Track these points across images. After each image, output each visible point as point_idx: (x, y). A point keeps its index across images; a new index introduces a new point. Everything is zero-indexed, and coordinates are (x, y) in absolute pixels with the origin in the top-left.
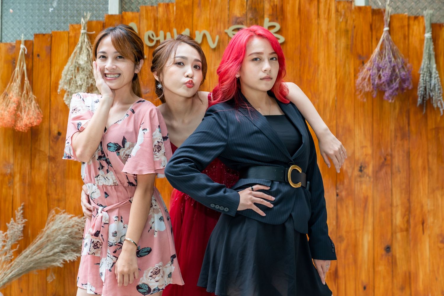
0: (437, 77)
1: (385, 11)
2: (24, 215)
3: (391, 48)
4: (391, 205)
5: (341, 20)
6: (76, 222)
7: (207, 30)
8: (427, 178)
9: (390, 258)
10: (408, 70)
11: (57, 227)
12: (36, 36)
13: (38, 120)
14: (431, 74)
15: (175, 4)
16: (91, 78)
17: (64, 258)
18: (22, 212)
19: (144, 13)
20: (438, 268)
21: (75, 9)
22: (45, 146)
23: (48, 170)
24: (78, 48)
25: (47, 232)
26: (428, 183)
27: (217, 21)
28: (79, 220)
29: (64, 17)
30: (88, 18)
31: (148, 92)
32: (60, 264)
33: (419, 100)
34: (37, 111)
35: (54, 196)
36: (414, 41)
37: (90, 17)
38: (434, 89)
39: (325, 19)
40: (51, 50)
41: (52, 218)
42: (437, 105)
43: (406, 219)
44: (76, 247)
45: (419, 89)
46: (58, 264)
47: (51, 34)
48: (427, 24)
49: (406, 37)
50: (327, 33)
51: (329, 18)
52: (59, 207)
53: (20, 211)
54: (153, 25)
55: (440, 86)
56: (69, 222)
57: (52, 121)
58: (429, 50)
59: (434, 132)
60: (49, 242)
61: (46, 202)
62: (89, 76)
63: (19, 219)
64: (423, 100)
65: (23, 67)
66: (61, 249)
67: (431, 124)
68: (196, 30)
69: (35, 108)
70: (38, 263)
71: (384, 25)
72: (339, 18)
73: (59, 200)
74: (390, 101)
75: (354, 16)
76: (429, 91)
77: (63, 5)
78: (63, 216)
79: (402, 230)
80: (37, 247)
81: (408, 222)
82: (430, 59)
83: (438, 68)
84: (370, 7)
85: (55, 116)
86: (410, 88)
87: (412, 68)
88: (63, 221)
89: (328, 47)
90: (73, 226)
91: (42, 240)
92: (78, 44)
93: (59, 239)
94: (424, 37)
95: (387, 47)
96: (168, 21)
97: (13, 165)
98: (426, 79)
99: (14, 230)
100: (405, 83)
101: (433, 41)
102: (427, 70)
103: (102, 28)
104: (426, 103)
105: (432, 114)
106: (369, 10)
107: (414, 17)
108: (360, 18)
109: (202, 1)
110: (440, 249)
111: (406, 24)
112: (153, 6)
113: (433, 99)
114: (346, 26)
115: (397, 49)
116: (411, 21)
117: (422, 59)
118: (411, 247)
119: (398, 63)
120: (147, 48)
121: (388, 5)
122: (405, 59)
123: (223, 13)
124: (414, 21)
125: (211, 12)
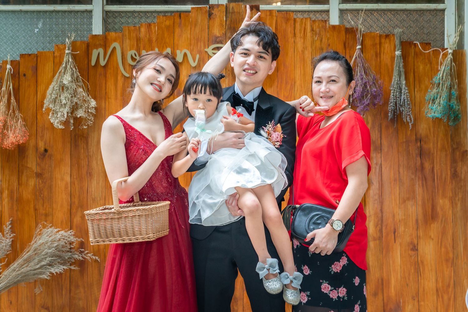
0: (407, 93)
1: (357, 30)
2: (13, 230)
3: (363, 65)
5: (316, 39)
6: (63, 236)
7: (188, 49)
8: (398, 188)
10: (379, 87)
11: (44, 241)
12: (22, 56)
13: (24, 138)
14: (401, 89)
15: (156, 24)
16: (75, 96)
17: (51, 271)
18: (10, 226)
19: (127, 33)
20: (409, 274)
21: (60, 29)
22: (32, 162)
23: (35, 186)
24: (63, 67)
25: (34, 246)
26: (399, 194)
27: (198, 40)
28: (66, 234)
29: (49, 37)
30: (73, 38)
32: (47, 277)
33: (390, 115)
34: (24, 129)
35: (42, 211)
36: (385, 58)
37: (75, 38)
38: (404, 104)
39: (301, 37)
40: (37, 69)
41: (39, 232)
42: (406, 120)
43: (378, 228)
44: (63, 260)
45: (390, 104)
46: (45, 276)
47: (37, 54)
48: (397, 42)
49: (378, 55)
50: (303, 52)
51: (305, 36)
52: (46, 221)
53: (8, 226)
54: (136, 45)
55: (409, 101)
56: (56, 236)
57: (39, 138)
58: (399, 67)
59: (404, 145)
60: (37, 255)
61: (34, 217)
62: (73, 95)
63: (7, 233)
64: (394, 115)
65: (9, 86)
66: (48, 262)
67: (402, 138)
68: (178, 49)
69: (21, 126)
70: (25, 276)
71: (357, 43)
72: (314, 37)
73: (46, 215)
75: (328, 35)
76: (399, 106)
77: (48, 26)
78: (50, 230)
79: (375, 239)
80: (24, 260)
81: (381, 231)
82: (400, 76)
83: (407, 84)
84: (344, 26)
85: (42, 133)
86: (381, 103)
87: (383, 84)
88: (50, 235)
89: (304, 65)
90: (59, 240)
91: (29, 253)
92: (63, 64)
93: (46, 253)
94: (395, 54)
95: (359, 65)
96: (150, 41)
97: (1, 181)
98: (396, 95)
99: (3, 244)
100: (376, 99)
101: (403, 59)
102: (397, 86)
103: (86, 48)
104: (396, 117)
105: (403, 128)
106: (342, 29)
107: (386, 35)
108: (334, 36)
109: (183, 21)
110: (411, 256)
111: (378, 42)
112: (136, 26)
113: (403, 114)
114: (321, 44)
115: (369, 67)
116: (382, 39)
117: (393, 76)
118: (384, 255)
119: (369, 80)
120: (130, 67)
121: (360, 24)
122: (376, 76)
123: (203, 33)
124: (386, 39)
125: (192, 32)
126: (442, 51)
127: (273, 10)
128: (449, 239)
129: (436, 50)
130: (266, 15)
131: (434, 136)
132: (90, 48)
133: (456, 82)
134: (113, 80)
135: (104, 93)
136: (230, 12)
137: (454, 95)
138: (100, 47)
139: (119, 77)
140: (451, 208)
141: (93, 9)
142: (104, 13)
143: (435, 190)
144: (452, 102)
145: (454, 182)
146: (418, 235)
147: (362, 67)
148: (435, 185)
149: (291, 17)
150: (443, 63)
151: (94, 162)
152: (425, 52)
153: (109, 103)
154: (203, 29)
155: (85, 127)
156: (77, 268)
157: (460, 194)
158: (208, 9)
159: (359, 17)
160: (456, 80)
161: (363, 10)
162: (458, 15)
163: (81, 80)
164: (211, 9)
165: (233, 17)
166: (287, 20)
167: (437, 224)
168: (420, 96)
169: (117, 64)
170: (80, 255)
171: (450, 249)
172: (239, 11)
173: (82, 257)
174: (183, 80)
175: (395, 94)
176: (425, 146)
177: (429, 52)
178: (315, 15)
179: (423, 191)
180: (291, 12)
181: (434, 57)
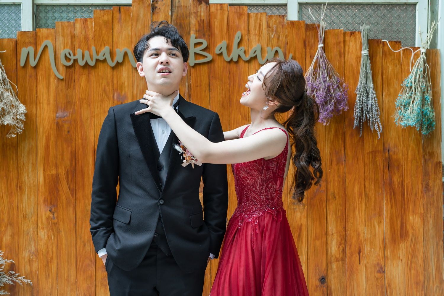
0: (374, 98)
1: (319, 26)
3: (325, 66)
4: (327, 234)
5: (273, 36)
7: (129, 48)
8: (363, 204)
9: (325, 290)
10: (344, 91)
14: (368, 94)
15: (93, 19)
19: (60, 29)
26: (365, 210)
31: (66, 115)
33: (356, 123)
36: (350, 58)
38: (371, 110)
39: (255, 35)
42: (374, 128)
43: (341, 248)
45: (356, 110)
48: (364, 40)
49: (342, 54)
51: (260, 34)
54: (70, 42)
55: (377, 107)
58: (366, 69)
59: (371, 156)
64: (360, 122)
67: (368, 147)
68: (117, 47)
71: (318, 41)
72: (271, 34)
74: (325, 124)
75: (286, 32)
76: (365, 112)
79: (337, 260)
81: (344, 251)
82: (366, 78)
83: (375, 88)
84: (304, 22)
86: (346, 110)
87: (348, 87)
94: (361, 54)
95: (321, 65)
96: (86, 38)
98: (363, 100)
100: (340, 105)
101: (370, 59)
102: (364, 90)
103: (14, 46)
104: (362, 125)
105: (369, 137)
106: (302, 25)
107: (351, 32)
108: (292, 34)
109: (123, 16)
110: (377, 279)
111: (342, 40)
112: (70, 22)
113: (370, 121)
114: (278, 42)
115: (332, 68)
116: (346, 37)
117: (358, 78)
118: (347, 277)
119: (332, 83)
120: (64, 68)
121: (322, 20)
122: (341, 78)
123: (146, 29)
124: (351, 37)
125: (133, 29)
126: (413, 50)
127: (224, 4)
128: (420, 260)
129: (407, 49)
130: (217, 10)
131: (404, 146)
132: (19, 47)
133: (430, 86)
134: (45, 82)
135: (35, 97)
136: (176, 6)
137: (428, 100)
138: (31, 45)
139: (52, 80)
140: (422, 225)
141: (21, 3)
142: (35, 7)
143: (405, 205)
144: (426, 108)
145: (426, 197)
146: (386, 255)
147: (325, 68)
148: (404, 200)
149: (244, 11)
150: (414, 64)
151: (26, 175)
152: (395, 51)
153: (40, 108)
154: (145, 25)
155: (13, 136)
156: (7, 293)
157: (432, 210)
158: (151, 3)
159: (320, 12)
160: (429, 83)
161: (325, 4)
162: (431, 10)
163: (9, 84)
164: (155, 2)
165: (180, 11)
166: (240, 15)
167: (406, 243)
168: (388, 101)
169: (50, 65)
170: (10, 278)
171: (421, 270)
172: (186, 5)
173: (12, 281)
174: (123, 82)
175: (361, 99)
176: (394, 157)
177: (399, 52)
178: (271, 10)
179: (392, 207)
180: (244, 6)
181: (404, 57)
